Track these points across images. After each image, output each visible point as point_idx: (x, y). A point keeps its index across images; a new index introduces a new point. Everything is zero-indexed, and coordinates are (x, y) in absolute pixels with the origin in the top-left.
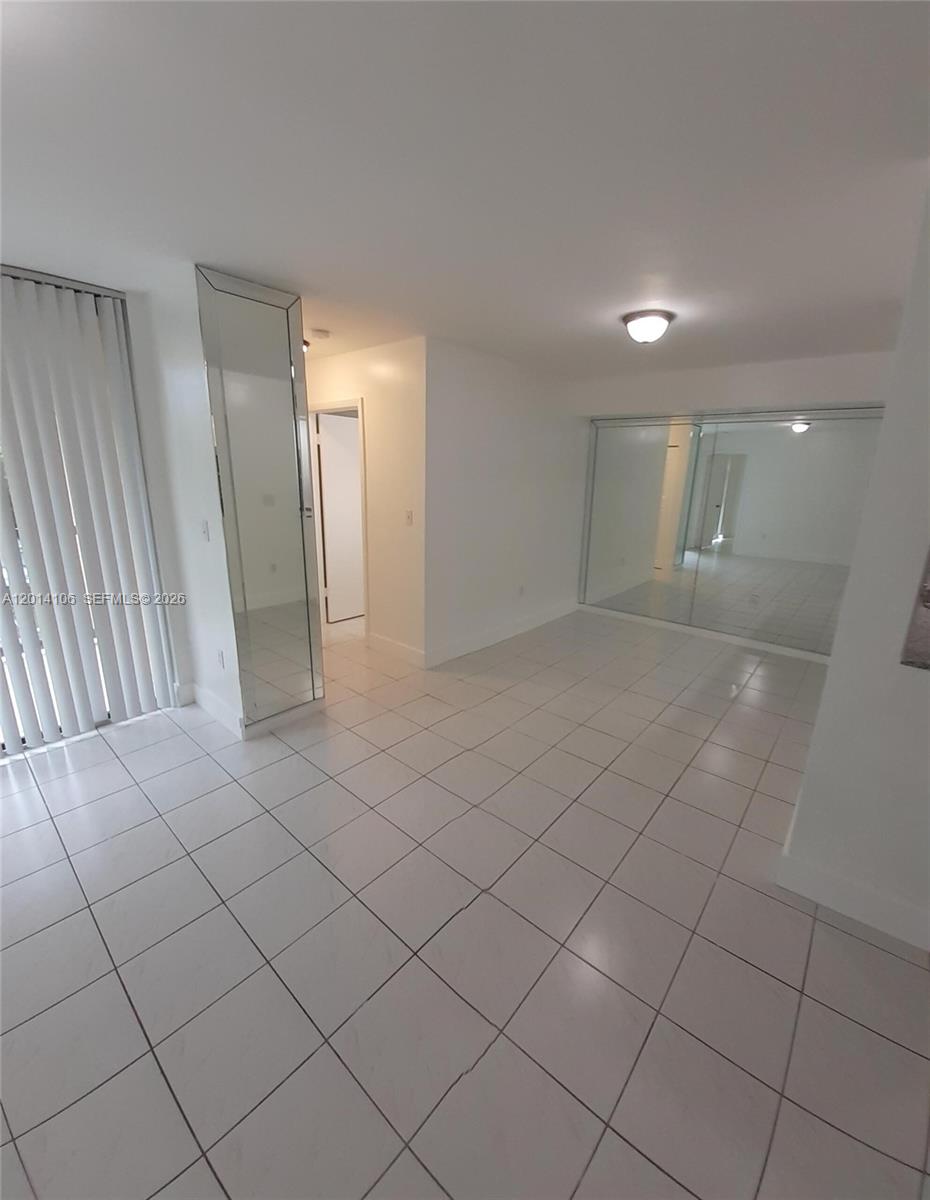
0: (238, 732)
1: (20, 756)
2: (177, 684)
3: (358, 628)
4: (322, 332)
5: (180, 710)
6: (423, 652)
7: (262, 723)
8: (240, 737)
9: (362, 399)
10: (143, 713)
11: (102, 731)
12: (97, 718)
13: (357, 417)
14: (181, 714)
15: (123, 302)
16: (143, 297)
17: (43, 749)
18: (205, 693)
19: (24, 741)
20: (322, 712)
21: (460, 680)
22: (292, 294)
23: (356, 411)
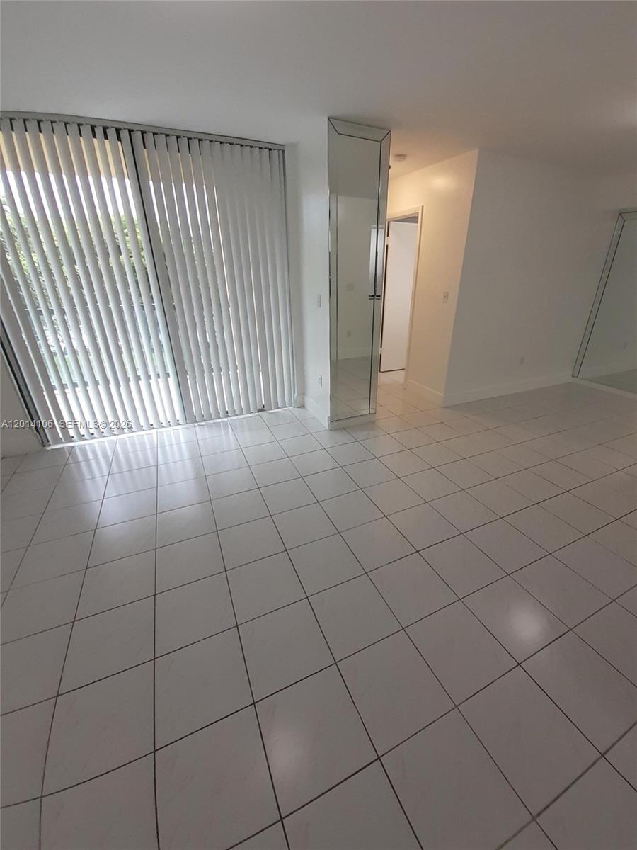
0: (326, 425)
1: (226, 419)
2: (296, 395)
3: (399, 377)
4: (401, 156)
5: (296, 409)
6: (442, 395)
7: (339, 422)
8: (327, 427)
9: (423, 206)
10: (279, 408)
11: (260, 413)
12: (259, 407)
13: (417, 222)
14: (297, 411)
15: (283, 151)
16: (294, 146)
17: (235, 418)
18: (309, 401)
19: (227, 412)
20: (373, 422)
21: (466, 417)
22: (384, 129)
23: (417, 217)
